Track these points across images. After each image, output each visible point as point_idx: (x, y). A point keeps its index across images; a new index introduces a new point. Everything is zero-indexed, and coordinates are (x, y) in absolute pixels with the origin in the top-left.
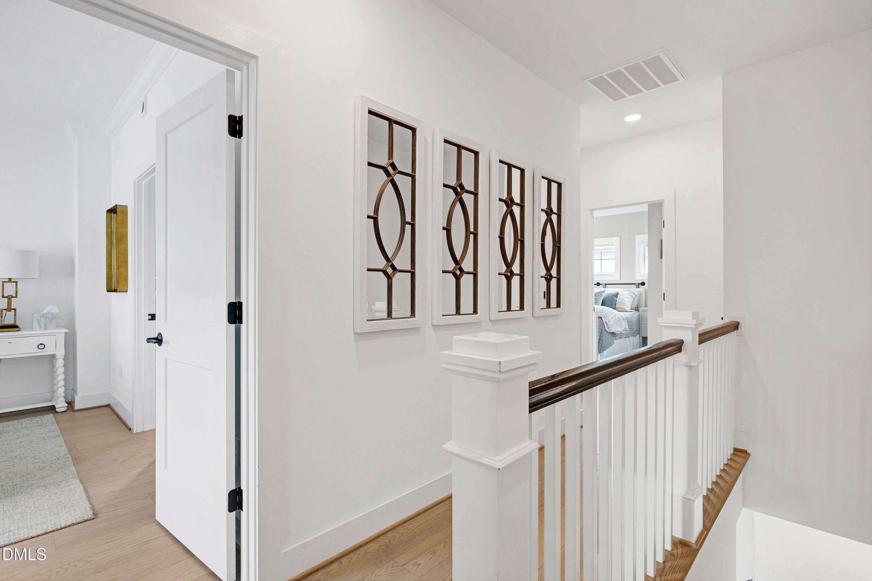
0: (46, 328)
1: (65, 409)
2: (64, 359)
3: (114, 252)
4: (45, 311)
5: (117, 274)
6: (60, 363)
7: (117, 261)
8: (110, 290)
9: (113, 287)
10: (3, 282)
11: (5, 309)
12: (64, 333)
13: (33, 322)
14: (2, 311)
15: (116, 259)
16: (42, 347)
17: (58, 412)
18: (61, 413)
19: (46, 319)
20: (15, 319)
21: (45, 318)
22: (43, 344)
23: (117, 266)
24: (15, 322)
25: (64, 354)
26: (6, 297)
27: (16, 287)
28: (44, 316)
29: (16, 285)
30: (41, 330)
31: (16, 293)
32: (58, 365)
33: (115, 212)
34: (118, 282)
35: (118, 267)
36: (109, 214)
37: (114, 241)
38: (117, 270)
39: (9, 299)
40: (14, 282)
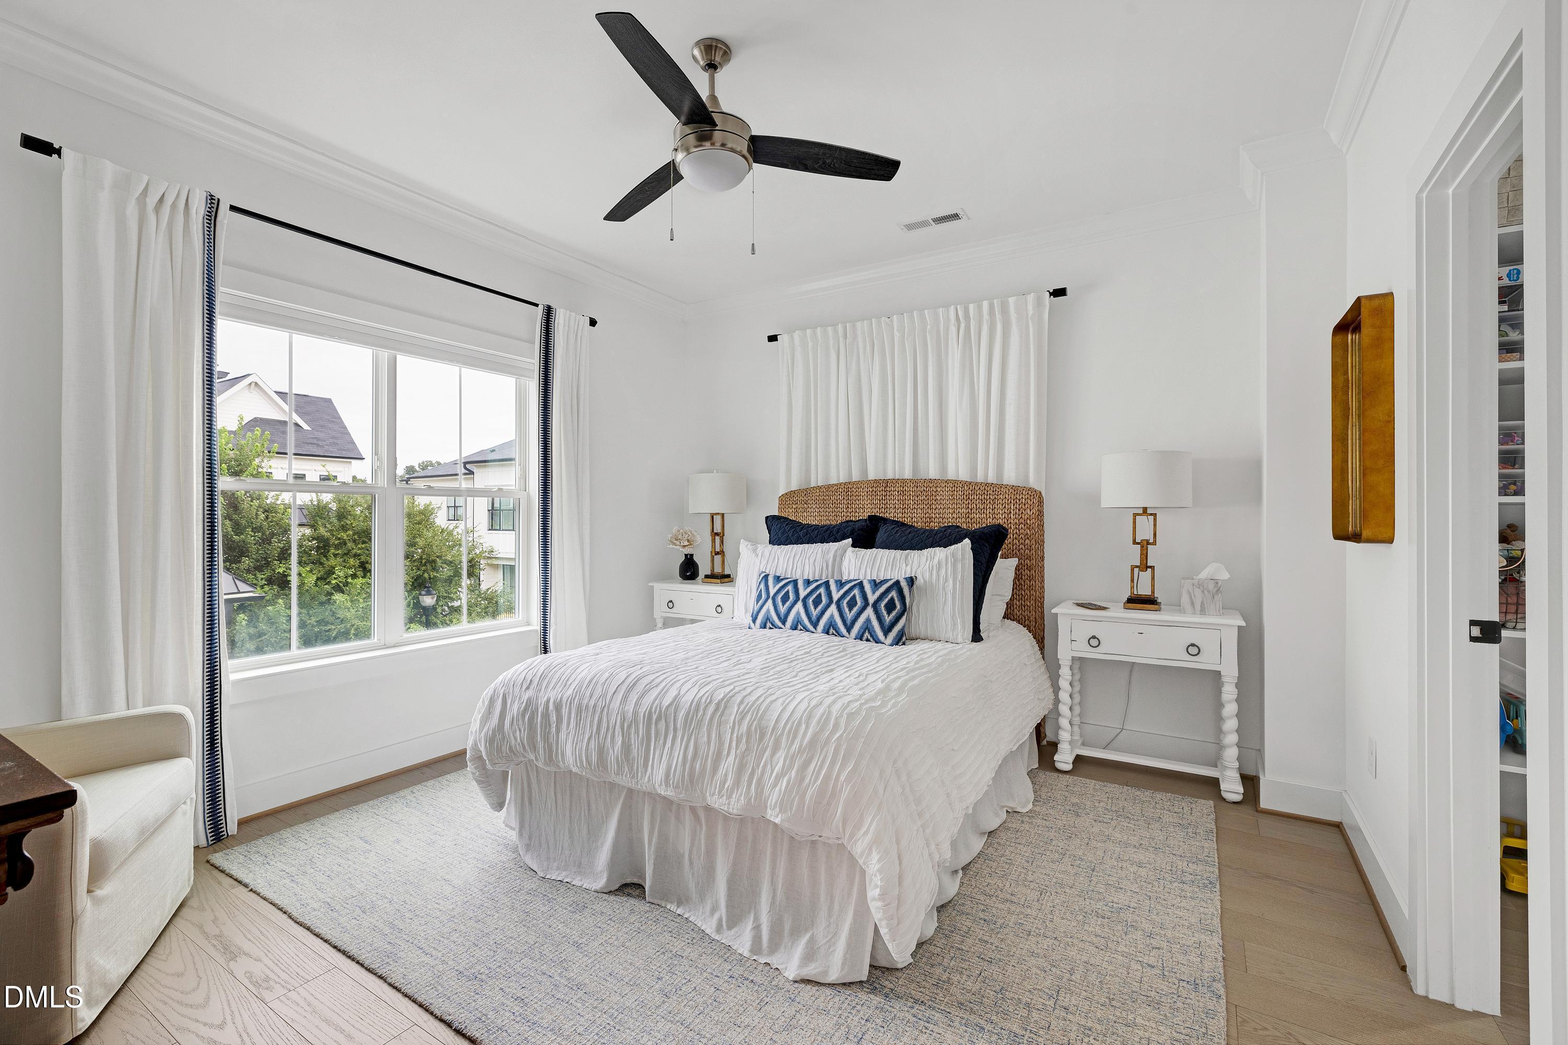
0: (1203, 611)
1: (1239, 798)
2: (1237, 686)
3: (1353, 435)
4: (1204, 575)
5: (1360, 492)
6: (1229, 692)
7: (1360, 456)
8: (1341, 534)
9: (1350, 526)
10: (1135, 515)
11: (1137, 567)
12: (1236, 629)
13: (1180, 596)
14: (1132, 570)
15: (1358, 453)
16: (1194, 650)
17: (1224, 800)
18: (1232, 806)
19: (1203, 592)
20: (1153, 586)
21: (1202, 589)
22: (1197, 646)
23: (1360, 468)
24: (1153, 592)
25: (1237, 675)
26: (1138, 543)
27: (1155, 525)
28: (1200, 585)
29: (1155, 520)
30: (1194, 613)
31: (1155, 535)
32: (1226, 695)
33: (1357, 329)
34: (1364, 515)
35: (1364, 472)
36: (1339, 338)
37: (1354, 405)
38: (1360, 481)
39: (1142, 547)
40: (1151, 514)
